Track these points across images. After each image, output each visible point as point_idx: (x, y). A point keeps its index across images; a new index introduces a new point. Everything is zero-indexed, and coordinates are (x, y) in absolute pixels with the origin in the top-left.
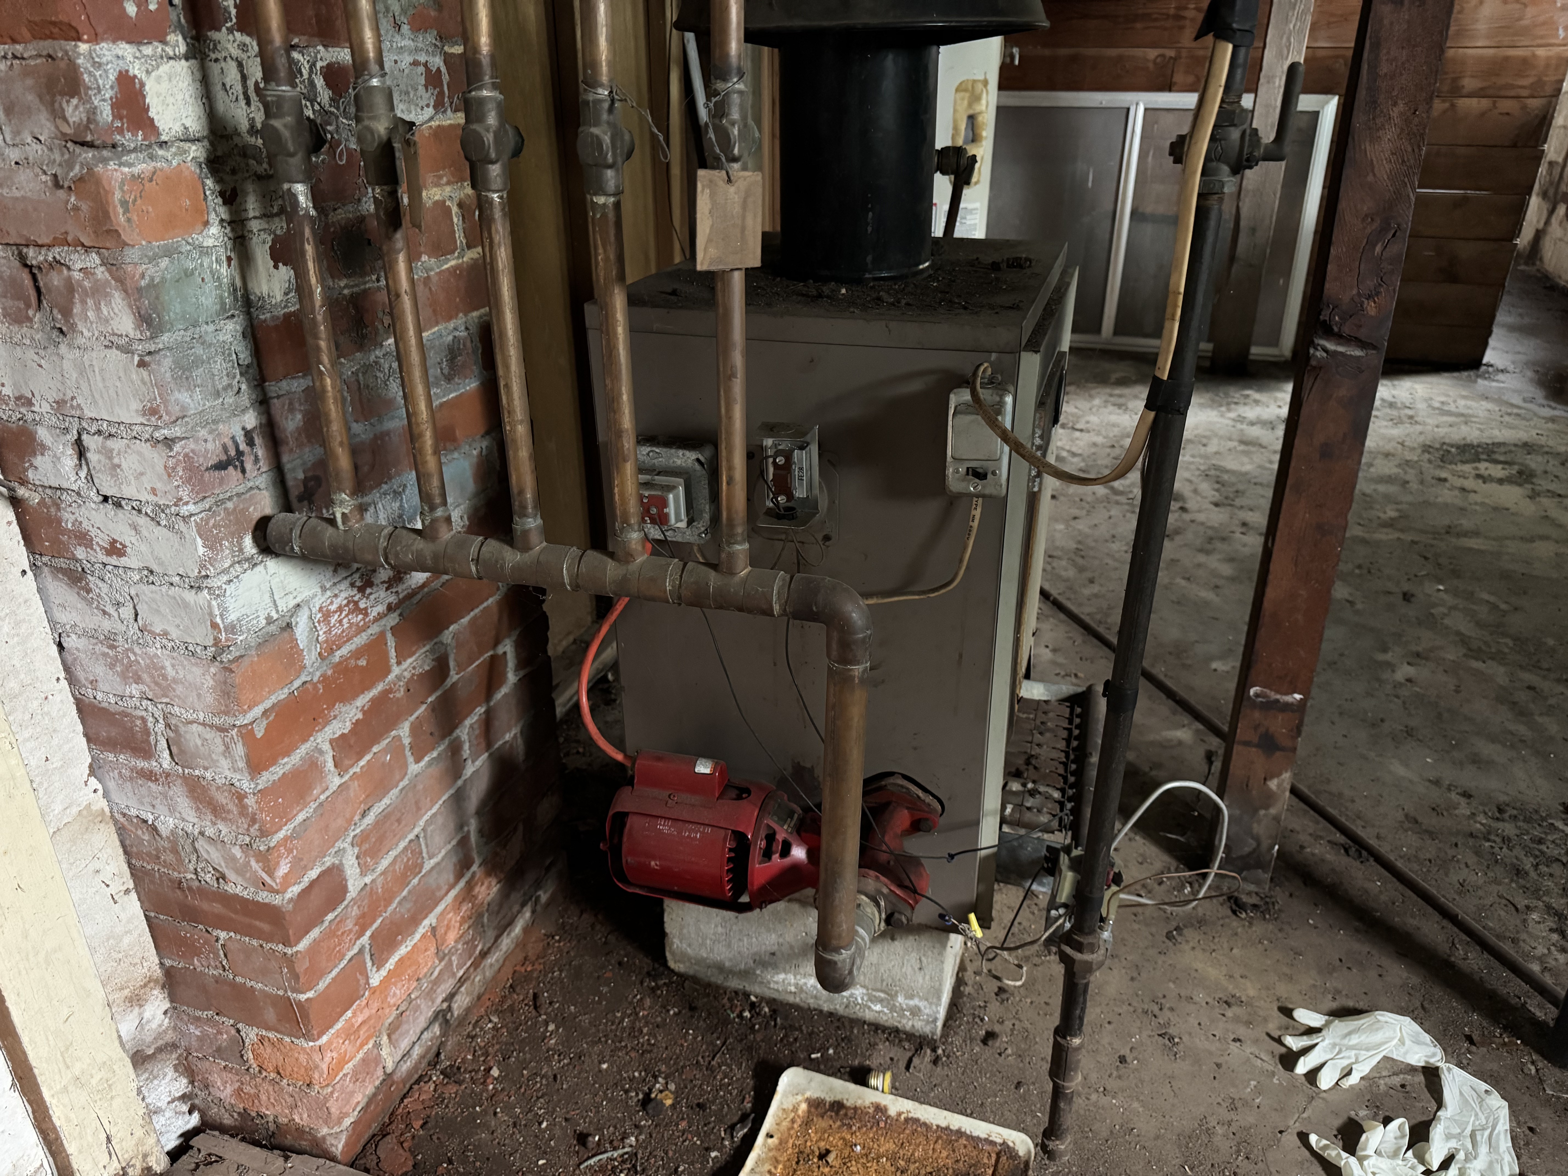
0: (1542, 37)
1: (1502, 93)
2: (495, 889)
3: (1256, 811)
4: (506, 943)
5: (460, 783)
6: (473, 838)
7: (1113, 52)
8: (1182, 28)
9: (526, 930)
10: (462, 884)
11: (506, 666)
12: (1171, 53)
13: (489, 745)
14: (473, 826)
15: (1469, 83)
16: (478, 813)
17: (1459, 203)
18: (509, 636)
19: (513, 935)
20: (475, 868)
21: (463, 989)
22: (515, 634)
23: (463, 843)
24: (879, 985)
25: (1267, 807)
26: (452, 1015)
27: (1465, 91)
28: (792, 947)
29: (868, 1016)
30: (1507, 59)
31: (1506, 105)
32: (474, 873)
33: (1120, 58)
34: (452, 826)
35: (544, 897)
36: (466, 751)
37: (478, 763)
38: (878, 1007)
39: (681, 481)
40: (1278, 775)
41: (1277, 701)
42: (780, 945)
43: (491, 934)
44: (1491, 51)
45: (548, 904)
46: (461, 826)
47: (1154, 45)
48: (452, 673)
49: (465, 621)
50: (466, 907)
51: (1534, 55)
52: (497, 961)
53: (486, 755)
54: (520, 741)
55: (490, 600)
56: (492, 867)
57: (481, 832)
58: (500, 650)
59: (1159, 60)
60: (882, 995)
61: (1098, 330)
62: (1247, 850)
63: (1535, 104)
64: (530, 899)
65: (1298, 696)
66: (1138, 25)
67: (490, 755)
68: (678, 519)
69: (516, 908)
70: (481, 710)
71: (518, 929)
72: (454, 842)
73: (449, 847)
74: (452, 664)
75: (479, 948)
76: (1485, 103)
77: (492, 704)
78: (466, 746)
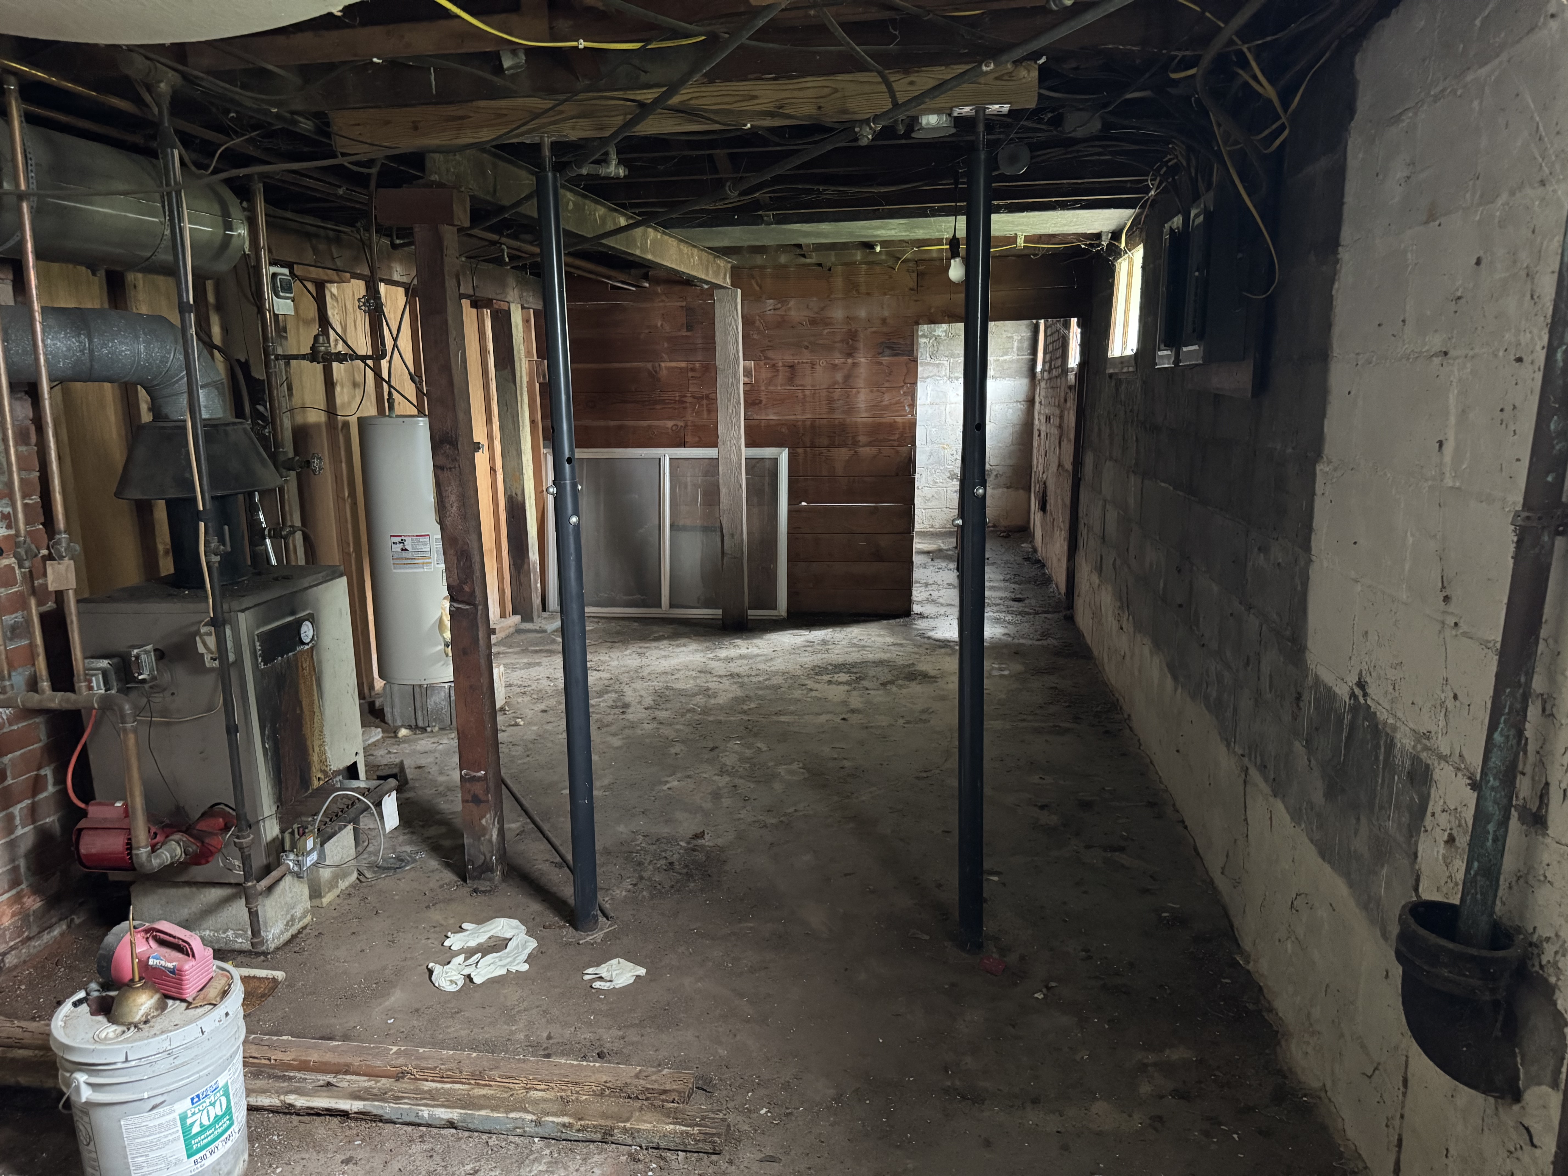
0: (897, 411)
1: (883, 444)
2: (39, 904)
3: (479, 839)
4: (46, 937)
5: (13, 837)
6: (23, 870)
7: (645, 423)
8: (685, 408)
9: (62, 935)
10: (14, 892)
11: (47, 782)
12: (681, 423)
13: (34, 822)
14: (22, 863)
15: (862, 439)
16: (26, 856)
17: (873, 511)
18: (48, 765)
19: (52, 934)
20: (23, 886)
21: (13, 952)
22: (52, 766)
23: (15, 870)
24: (238, 927)
25: (484, 835)
26: (4, 965)
27: (861, 444)
28: (195, 914)
29: (237, 946)
30: (880, 424)
31: (887, 451)
32: (22, 890)
33: (650, 427)
34: (7, 858)
35: (77, 921)
36: (18, 821)
37: (27, 829)
38: (240, 940)
39: (100, 672)
40: (485, 816)
41: (475, 776)
42: (190, 914)
43: (35, 930)
44: (870, 420)
45: (79, 925)
46: (13, 860)
47: (670, 419)
48: (9, 779)
49: (18, 753)
50: (16, 907)
51: (895, 422)
52: (39, 945)
53: (32, 826)
54: (57, 824)
55: (35, 746)
56: (36, 890)
57: (28, 868)
58: (42, 772)
59: (674, 428)
60: (241, 932)
61: (660, 606)
62: (481, 862)
63: (903, 449)
64: (66, 918)
65: (483, 772)
66: (658, 407)
67: (35, 827)
68: (99, 688)
69: (54, 920)
70: (28, 802)
71: (56, 932)
72: (9, 867)
73: (5, 869)
74: (9, 774)
75: (26, 934)
76: (874, 450)
77: (36, 799)
78: (18, 818)
